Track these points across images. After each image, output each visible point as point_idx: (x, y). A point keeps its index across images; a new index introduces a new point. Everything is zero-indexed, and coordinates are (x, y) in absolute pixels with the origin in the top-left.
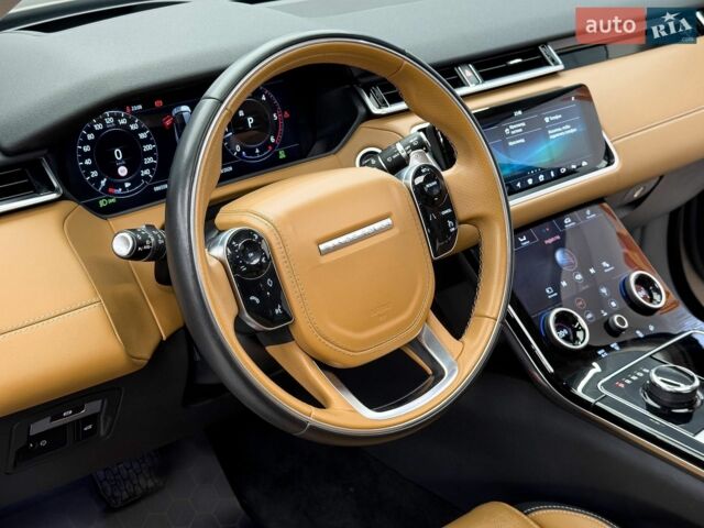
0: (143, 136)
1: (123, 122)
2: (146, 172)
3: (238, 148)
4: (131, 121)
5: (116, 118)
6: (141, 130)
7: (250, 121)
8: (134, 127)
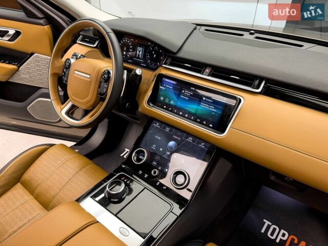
0: (131, 47)
1: (128, 42)
2: (128, 56)
3: (149, 61)
4: (130, 42)
5: (128, 40)
6: (131, 45)
7: (155, 56)
8: (130, 44)
